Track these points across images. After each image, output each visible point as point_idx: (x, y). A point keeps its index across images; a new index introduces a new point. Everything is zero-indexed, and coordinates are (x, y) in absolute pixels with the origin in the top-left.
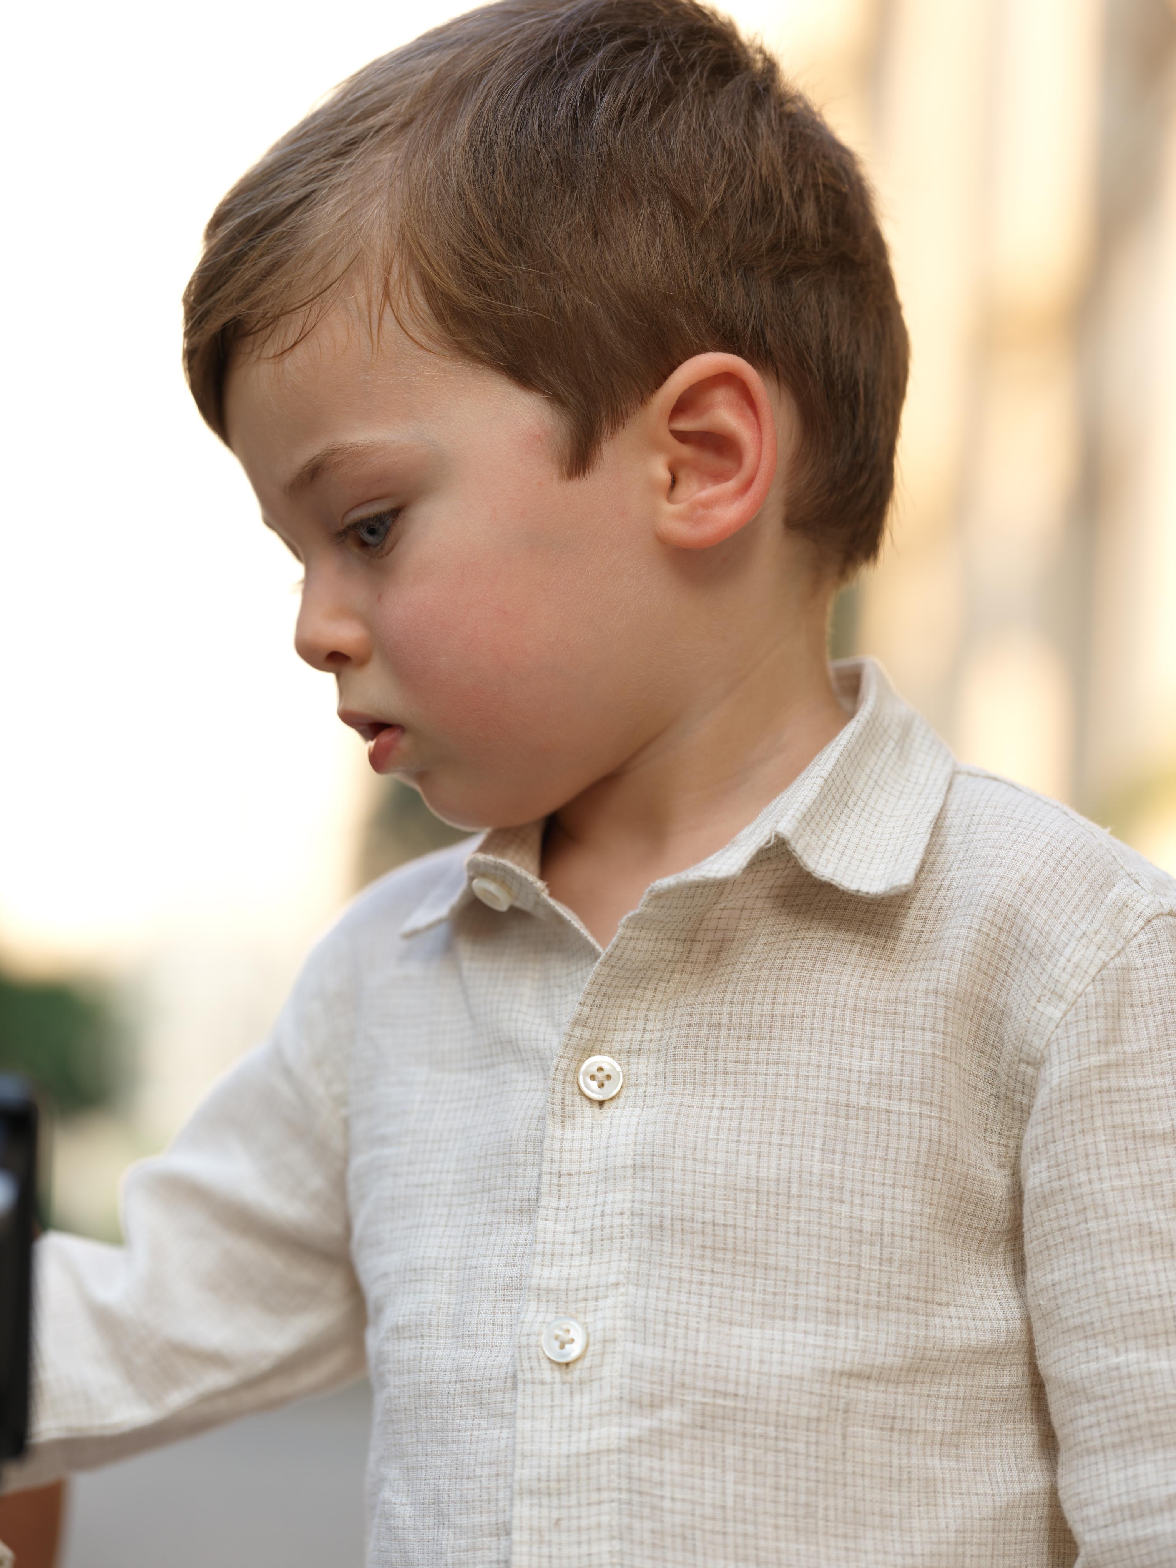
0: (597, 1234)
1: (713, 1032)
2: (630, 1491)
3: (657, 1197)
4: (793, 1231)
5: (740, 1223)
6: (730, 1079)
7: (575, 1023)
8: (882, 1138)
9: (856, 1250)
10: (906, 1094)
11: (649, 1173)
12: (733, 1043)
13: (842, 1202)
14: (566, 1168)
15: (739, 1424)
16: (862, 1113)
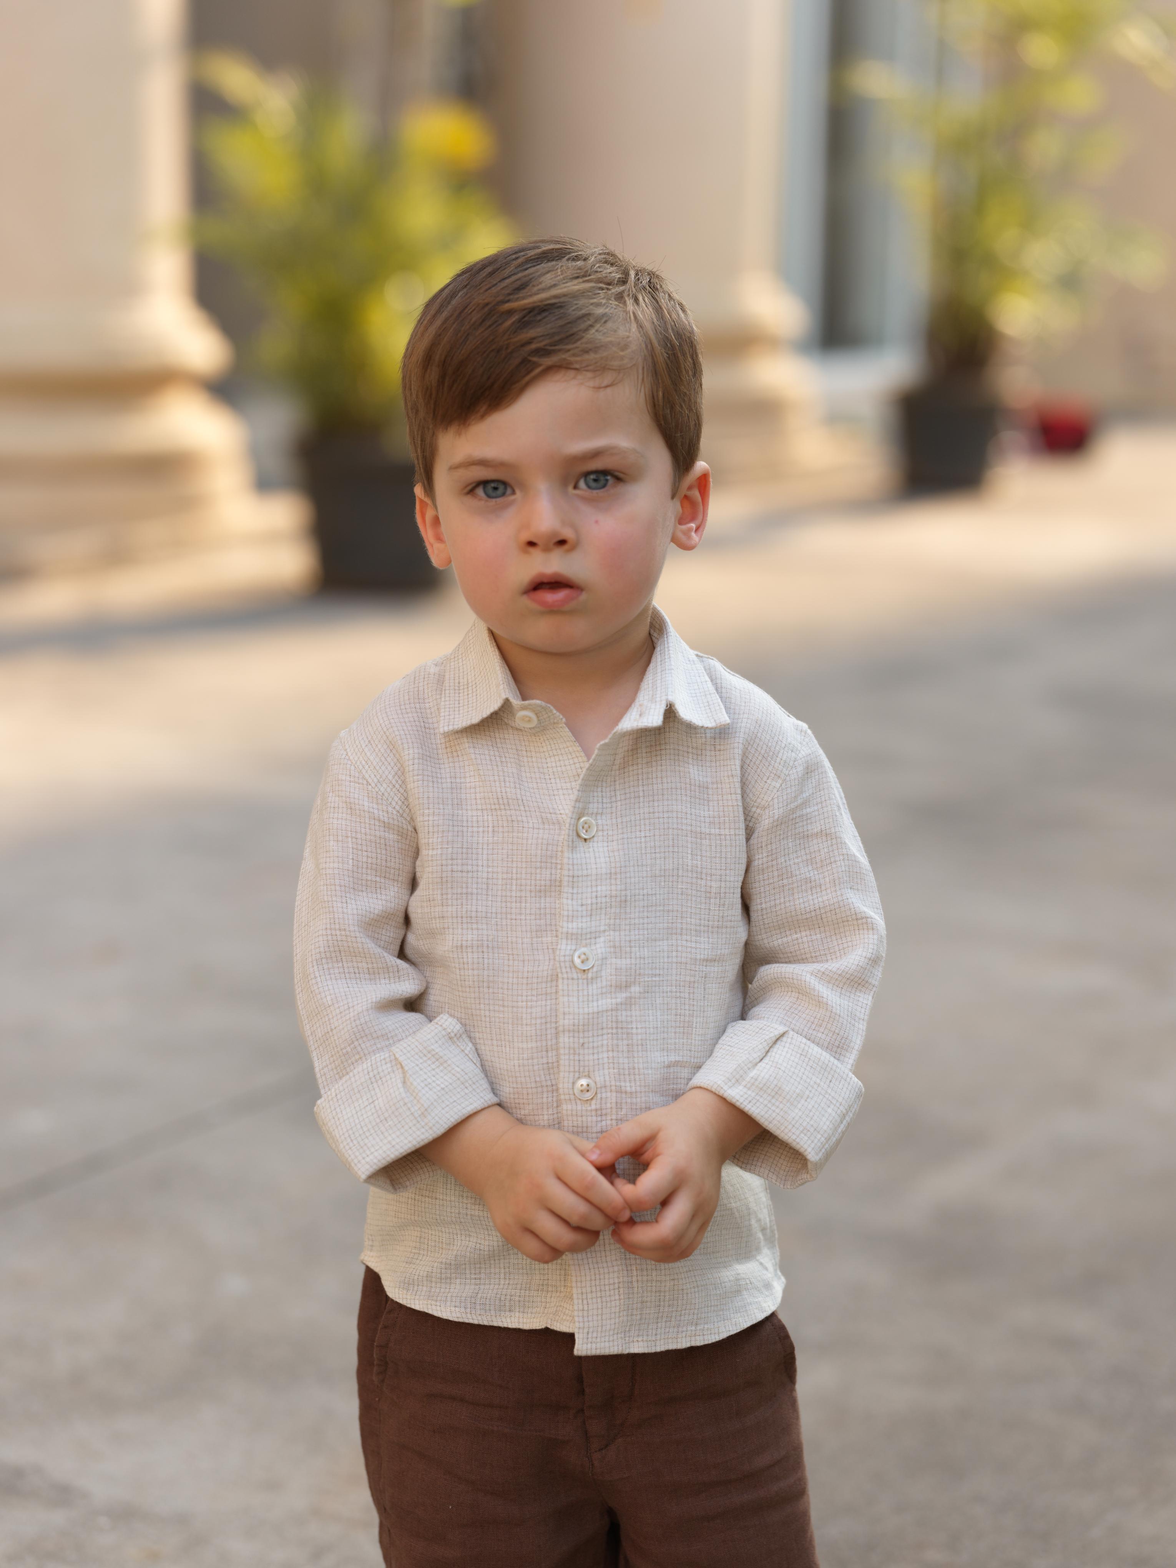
0: (594, 906)
1: (637, 800)
2: (617, 1028)
3: (623, 887)
4: (680, 893)
5: (658, 892)
6: (647, 822)
7: (576, 801)
8: (718, 847)
9: (708, 901)
10: (727, 825)
11: (619, 876)
12: (646, 804)
13: (702, 879)
14: (576, 873)
15: (661, 988)
16: (707, 836)
